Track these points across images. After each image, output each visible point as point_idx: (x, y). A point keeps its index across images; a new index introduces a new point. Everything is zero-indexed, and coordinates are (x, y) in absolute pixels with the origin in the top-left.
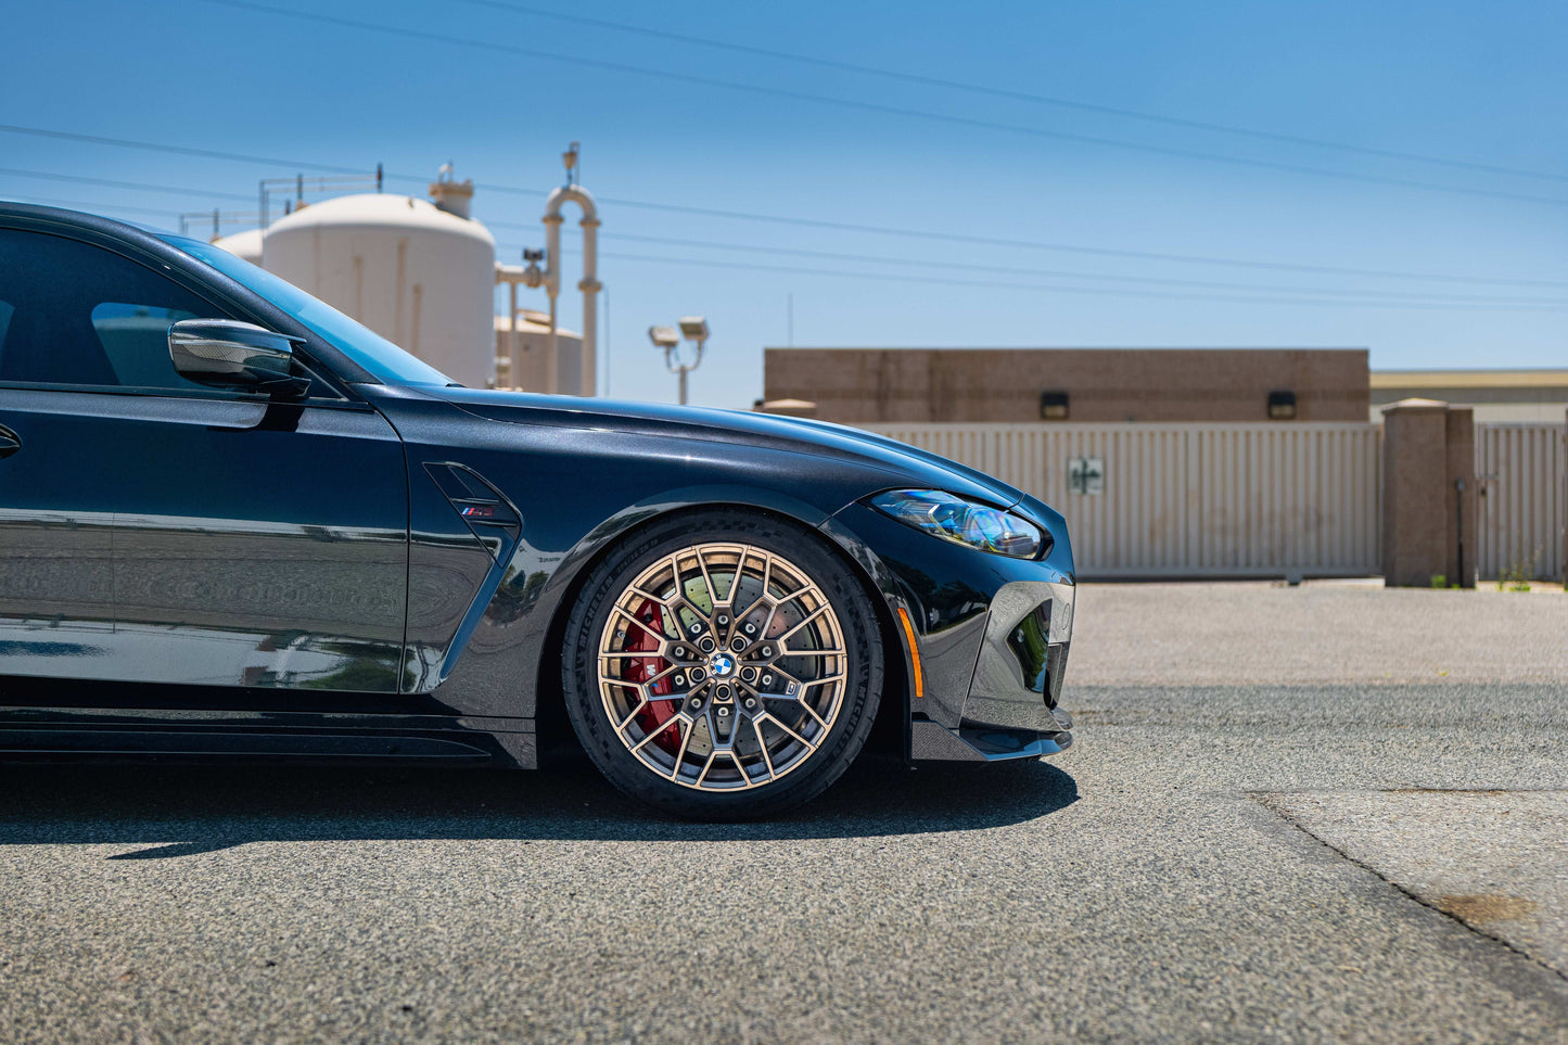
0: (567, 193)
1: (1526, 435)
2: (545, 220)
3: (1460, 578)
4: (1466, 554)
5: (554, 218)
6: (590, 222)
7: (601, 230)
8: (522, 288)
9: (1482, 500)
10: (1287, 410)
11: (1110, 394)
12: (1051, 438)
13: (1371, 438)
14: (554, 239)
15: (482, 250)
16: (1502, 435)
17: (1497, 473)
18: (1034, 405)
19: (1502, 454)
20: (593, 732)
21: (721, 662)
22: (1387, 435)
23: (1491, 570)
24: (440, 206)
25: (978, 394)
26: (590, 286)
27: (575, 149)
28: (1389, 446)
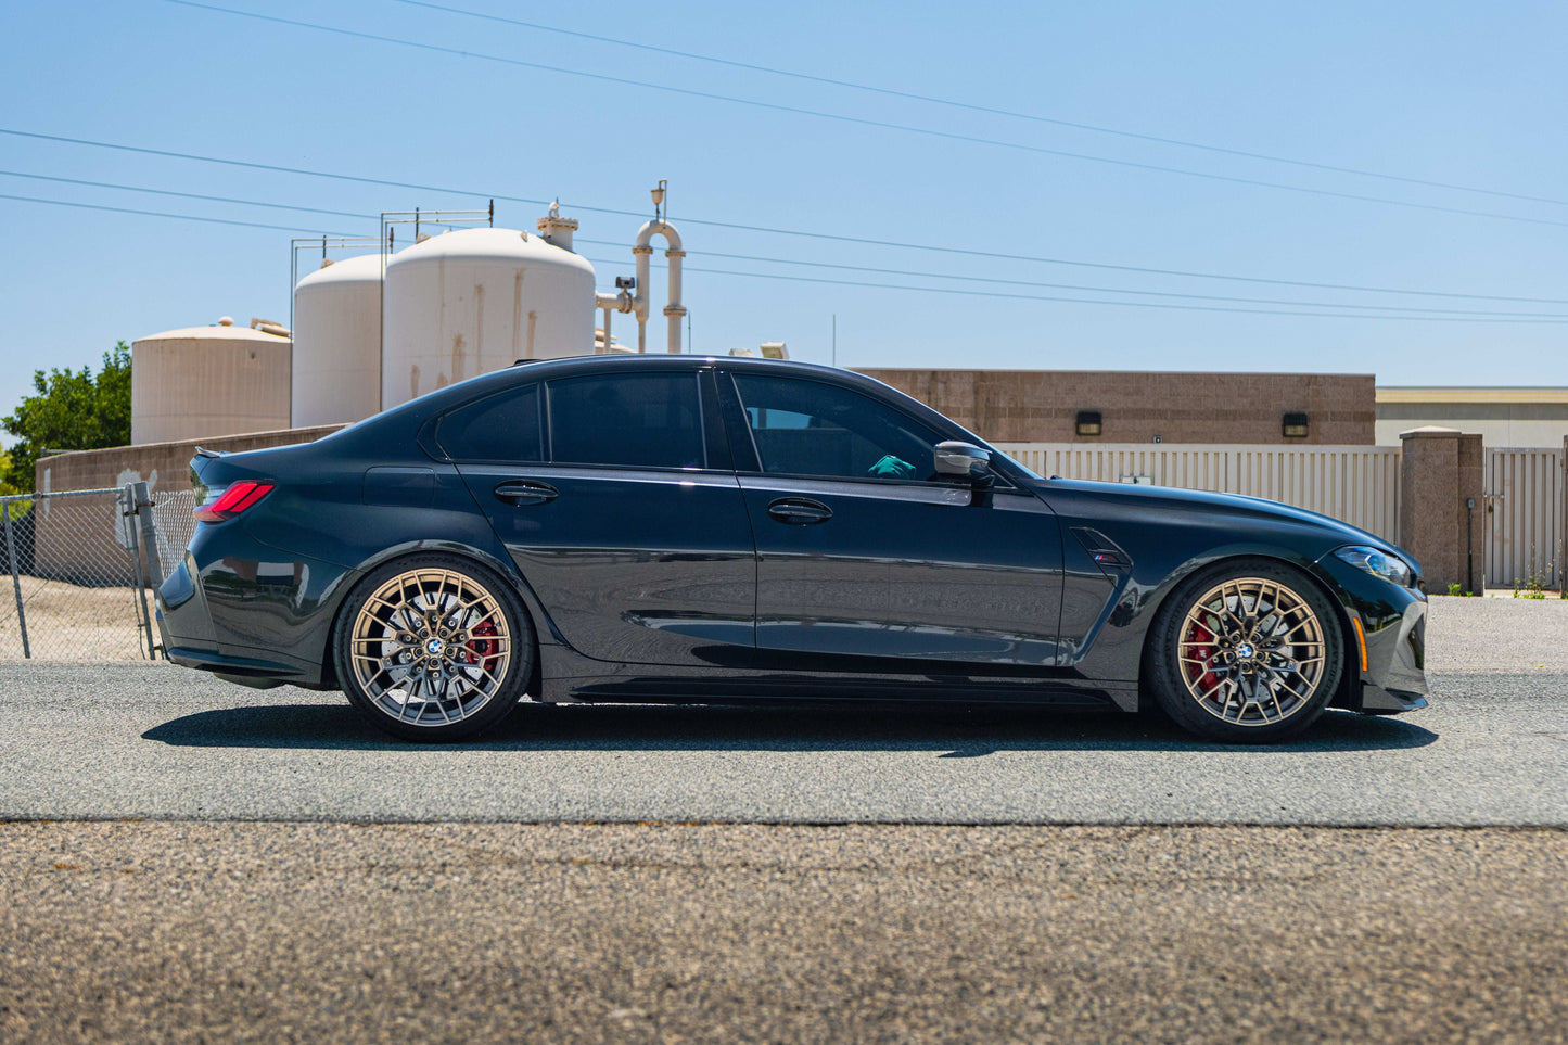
0: (655, 226)
1: (1528, 459)
2: (635, 251)
3: (1471, 587)
4: (1474, 564)
5: (645, 249)
6: (675, 252)
7: (685, 262)
8: (614, 312)
9: (1489, 516)
10: (1300, 430)
11: (1140, 414)
12: (1106, 456)
13: (1391, 459)
14: (644, 268)
15: (585, 278)
16: (1508, 458)
17: (1503, 493)
18: (1070, 422)
19: (1508, 476)
20: (1175, 689)
21: (1245, 649)
22: (1404, 456)
23: (1497, 579)
24: (549, 240)
25: (1019, 412)
26: (675, 311)
27: (663, 187)
28: (1407, 466)
